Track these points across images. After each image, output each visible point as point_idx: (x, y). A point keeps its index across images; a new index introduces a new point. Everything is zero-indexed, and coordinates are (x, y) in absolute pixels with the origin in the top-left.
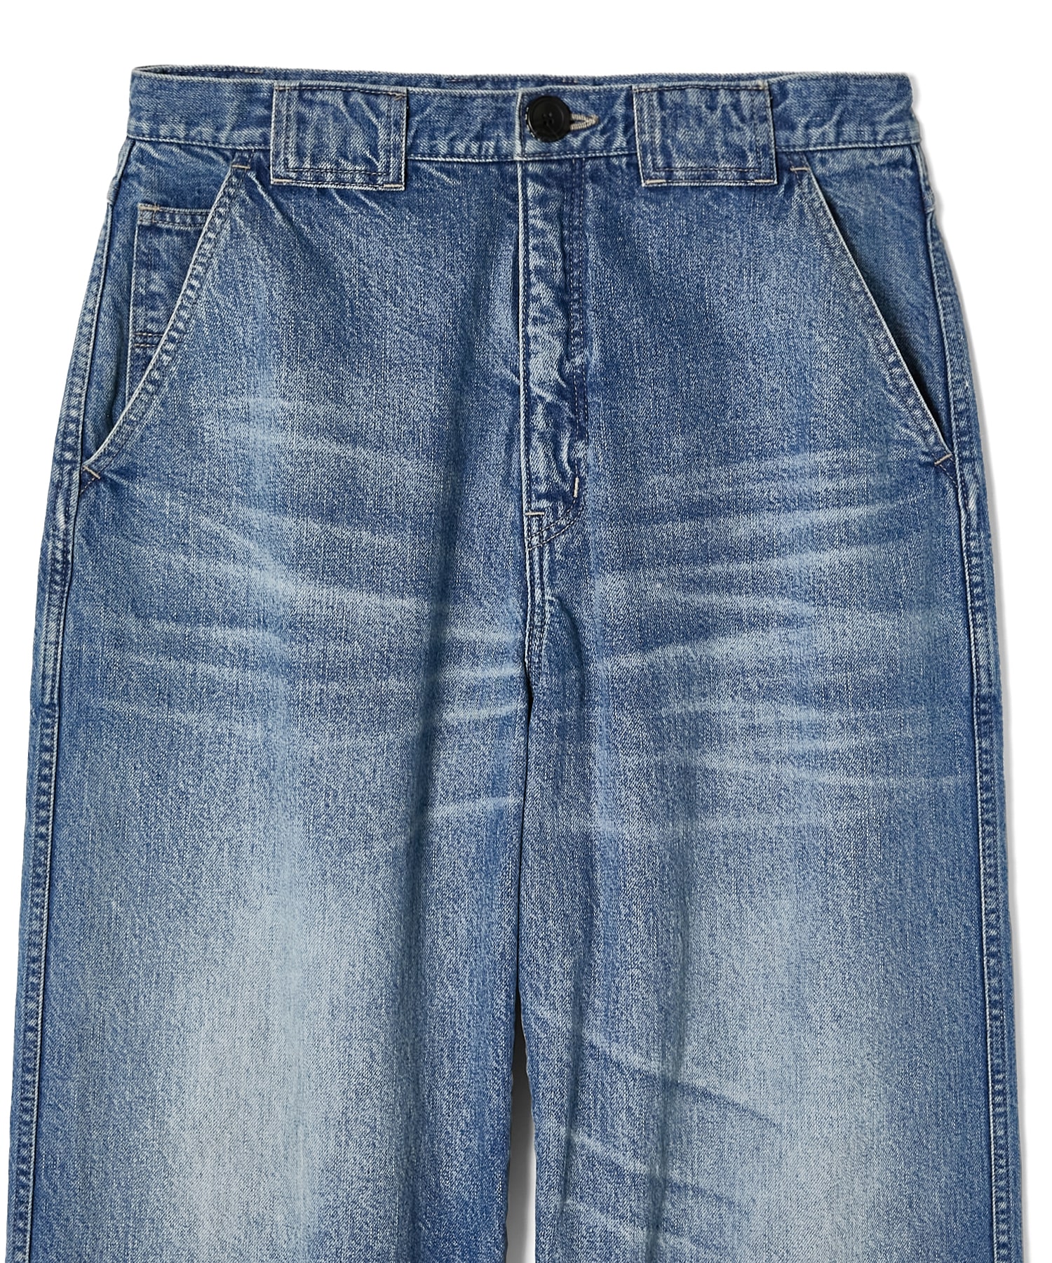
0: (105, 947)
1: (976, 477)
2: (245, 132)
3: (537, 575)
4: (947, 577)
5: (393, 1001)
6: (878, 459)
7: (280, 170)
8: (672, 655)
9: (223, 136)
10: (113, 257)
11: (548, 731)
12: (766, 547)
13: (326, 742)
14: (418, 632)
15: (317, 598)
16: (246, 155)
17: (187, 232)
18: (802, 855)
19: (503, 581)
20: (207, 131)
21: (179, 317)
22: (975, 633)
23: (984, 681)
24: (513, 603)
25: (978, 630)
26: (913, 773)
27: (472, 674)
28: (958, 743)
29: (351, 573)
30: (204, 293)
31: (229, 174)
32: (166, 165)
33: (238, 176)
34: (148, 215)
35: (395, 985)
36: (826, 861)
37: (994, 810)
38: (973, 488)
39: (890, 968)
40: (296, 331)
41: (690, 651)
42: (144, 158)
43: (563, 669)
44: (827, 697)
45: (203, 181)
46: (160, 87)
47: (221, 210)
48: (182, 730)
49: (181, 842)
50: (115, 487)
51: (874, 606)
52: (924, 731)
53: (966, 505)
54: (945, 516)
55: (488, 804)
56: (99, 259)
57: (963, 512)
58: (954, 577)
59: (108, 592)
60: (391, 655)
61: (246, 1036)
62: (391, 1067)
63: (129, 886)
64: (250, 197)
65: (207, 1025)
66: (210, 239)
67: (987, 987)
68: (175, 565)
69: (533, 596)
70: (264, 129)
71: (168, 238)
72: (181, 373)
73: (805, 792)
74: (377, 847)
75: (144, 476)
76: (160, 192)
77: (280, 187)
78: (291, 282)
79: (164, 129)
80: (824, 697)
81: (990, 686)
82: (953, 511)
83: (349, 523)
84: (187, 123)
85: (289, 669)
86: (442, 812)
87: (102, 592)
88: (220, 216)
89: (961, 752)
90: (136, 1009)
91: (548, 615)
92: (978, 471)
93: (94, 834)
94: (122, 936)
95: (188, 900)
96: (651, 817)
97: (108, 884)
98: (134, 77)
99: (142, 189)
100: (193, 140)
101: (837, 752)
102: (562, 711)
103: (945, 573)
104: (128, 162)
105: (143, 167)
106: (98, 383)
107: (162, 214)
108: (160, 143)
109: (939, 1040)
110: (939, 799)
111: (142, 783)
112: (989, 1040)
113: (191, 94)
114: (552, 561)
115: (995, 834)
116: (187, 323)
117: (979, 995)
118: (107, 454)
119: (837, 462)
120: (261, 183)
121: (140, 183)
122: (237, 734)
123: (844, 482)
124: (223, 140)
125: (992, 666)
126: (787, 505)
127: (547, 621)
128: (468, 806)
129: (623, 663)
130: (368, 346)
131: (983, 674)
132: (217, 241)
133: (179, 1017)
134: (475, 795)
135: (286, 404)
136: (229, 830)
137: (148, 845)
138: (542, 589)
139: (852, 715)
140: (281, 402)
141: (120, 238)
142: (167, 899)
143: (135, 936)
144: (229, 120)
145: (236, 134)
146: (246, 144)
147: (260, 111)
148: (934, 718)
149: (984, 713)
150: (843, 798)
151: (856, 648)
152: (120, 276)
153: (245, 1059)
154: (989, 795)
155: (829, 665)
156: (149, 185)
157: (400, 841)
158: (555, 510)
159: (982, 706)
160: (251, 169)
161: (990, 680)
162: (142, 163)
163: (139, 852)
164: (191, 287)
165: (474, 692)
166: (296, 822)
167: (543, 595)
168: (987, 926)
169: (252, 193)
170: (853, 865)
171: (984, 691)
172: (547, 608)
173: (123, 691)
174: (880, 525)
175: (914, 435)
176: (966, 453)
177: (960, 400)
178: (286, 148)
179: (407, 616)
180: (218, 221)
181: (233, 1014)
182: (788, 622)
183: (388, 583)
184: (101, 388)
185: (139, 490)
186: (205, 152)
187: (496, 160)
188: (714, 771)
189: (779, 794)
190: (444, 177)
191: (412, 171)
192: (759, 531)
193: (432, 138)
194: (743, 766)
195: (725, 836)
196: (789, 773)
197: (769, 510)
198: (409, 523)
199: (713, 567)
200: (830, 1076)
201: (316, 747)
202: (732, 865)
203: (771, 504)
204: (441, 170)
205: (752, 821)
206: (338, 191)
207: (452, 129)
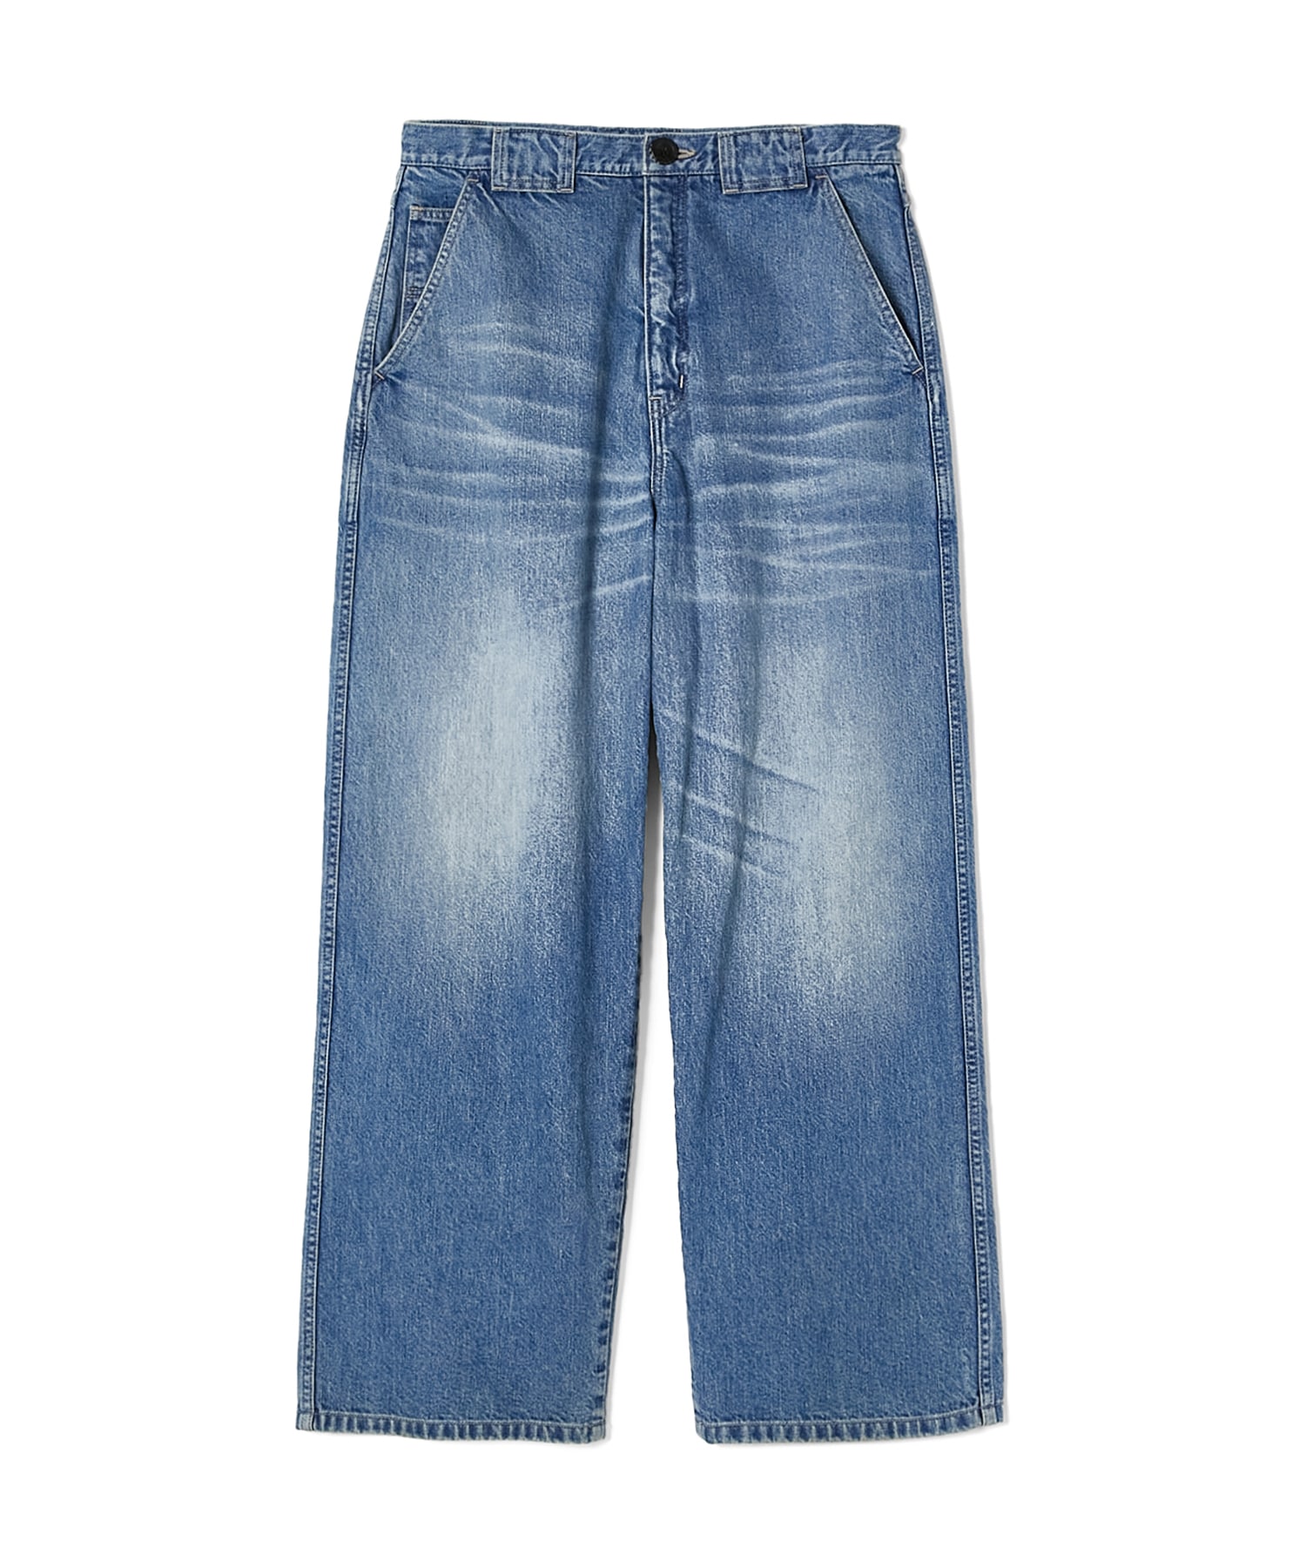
0: (386, 679)
1: (938, 381)
2: (475, 158)
3: (658, 437)
4: (921, 445)
5: (574, 705)
6: (875, 367)
7: (498, 181)
8: (745, 490)
9: (461, 161)
10: (395, 241)
11: (667, 534)
12: (804, 426)
13: (528, 539)
14: (584, 471)
15: (520, 447)
16: (476, 173)
17: (440, 224)
18: (831, 617)
19: (635, 443)
20: (451, 157)
21: (434, 276)
22: (939, 479)
23: (945, 510)
24: (643, 456)
25: (941, 478)
26: (900, 565)
27: (618, 503)
28: (929, 550)
29: (541, 432)
30: (450, 260)
31: (465, 185)
32: (426, 181)
33: (471, 186)
34: (416, 213)
35: (574, 695)
36: (845, 619)
37: (952, 593)
38: (936, 388)
39: (886, 688)
40: (506, 279)
41: (757, 488)
42: (412, 177)
43: (676, 495)
44: (844, 515)
45: (448, 191)
46: (422, 131)
47: (461, 208)
48: (434, 539)
49: (435, 610)
50: (393, 384)
51: (874, 458)
52: (907, 539)
53: (932, 399)
54: (919, 406)
55: (630, 584)
56: (386, 244)
57: (930, 403)
58: (925, 444)
59: (388, 449)
60: (567, 484)
61: (478, 734)
62: (572, 747)
63: (401, 639)
64: (480, 200)
65: (452, 728)
66: (454, 226)
67: (950, 706)
68: (431, 434)
69: (655, 451)
70: (487, 157)
71: (429, 227)
72: (434, 312)
73: (832, 578)
74: (562, 606)
75: (411, 378)
76: (423, 198)
77: (497, 192)
78: (504, 249)
79: (424, 158)
80: (843, 515)
81: (949, 514)
82: (924, 402)
83: (539, 400)
84: (438, 153)
85: (503, 493)
86: (601, 591)
87: (385, 449)
88: (461, 211)
89: (931, 555)
90: (406, 718)
91: (665, 462)
92: (940, 378)
93: (379, 605)
94: (397, 671)
95: (439, 647)
96: (734, 589)
97: (388, 637)
98: (405, 126)
99: (412, 197)
100: (443, 163)
101: (851, 549)
102: (675, 521)
103: (919, 441)
104: (403, 180)
105: (412, 183)
106: (384, 319)
107: (425, 212)
108: (421, 166)
109: (919, 738)
110: (917, 584)
111: (410, 573)
112: (951, 741)
113: (440, 135)
114: (667, 428)
115: (953, 609)
116: (439, 280)
117: (945, 711)
118: (389, 362)
119: (849, 368)
120: (486, 190)
121: (410, 193)
122: (470, 540)
123: (854, 380)
124: (461, 164)
125: (950, 501)
126: (818, 398)
127: (665, 465)
128: (617, 587)
129: (714, 491)
130: (550, 289)
131: (944, 506)
132: (459, 227)
133: (434, 723)
134: (621, 580)
135: (500, 325)
136: (466, 603)
137: (414, 612)
138: (661, 446)
139: (860, 526)
140: (498, 324)
141: (399, 228)
142: (426, 647)
143: (405, 671)
144: (465, 150)
145: (469, 159)
146: (476, 166)
147: (485, 145)
148: (913, 532)
149: (946, 531)
150: (855, 578)
151: (862, 484)
152: (399, 251)
153: (477, 750)
154: (950, 583)
155: (845, 495)
156: (416, 194)
157: (576, 603)
158: (668, 396)
159: (944, 526)
160: (480, 182)
161: (949, 510)
162: (411, 180)
163: (408, 617)
164: (442, 257)
165: (618, 515)
166: (510, 591)
167: (662, 450)
168: (949, 667)
169: (480, 196)
170: (862, 620)
171: (945, 517)
172: (665, 457)
173: (398, 512)
174: (877, 408)
175: (898, 353)
176: (932, 367)
177: (928, 334)
178: (501, 168)
179: (577, 460)
180: (459, 214)
181: (469, 720)
182: (819, 472)
183: (564, 439)
184: (386, 322)
185: (408, 386)
186: (450, 171)
187: (631, 175)
188: (774, 567)
189: (816, 581)
190: (598, 184)
191: (578, 181)
192: (801, 416)
193: (591, 161)
194: (792, 564)
195: (782, 609)
196: (822, 567)
197: (807, 402)
198: (577, 400)
199: (771, 437)
200: (849, 755)
201: (521, 542)
202: (786, 627)
203: (808, 398)
204: (596, 180)
205: (799, 600)
206: (533, 193)
207: (603, 156)
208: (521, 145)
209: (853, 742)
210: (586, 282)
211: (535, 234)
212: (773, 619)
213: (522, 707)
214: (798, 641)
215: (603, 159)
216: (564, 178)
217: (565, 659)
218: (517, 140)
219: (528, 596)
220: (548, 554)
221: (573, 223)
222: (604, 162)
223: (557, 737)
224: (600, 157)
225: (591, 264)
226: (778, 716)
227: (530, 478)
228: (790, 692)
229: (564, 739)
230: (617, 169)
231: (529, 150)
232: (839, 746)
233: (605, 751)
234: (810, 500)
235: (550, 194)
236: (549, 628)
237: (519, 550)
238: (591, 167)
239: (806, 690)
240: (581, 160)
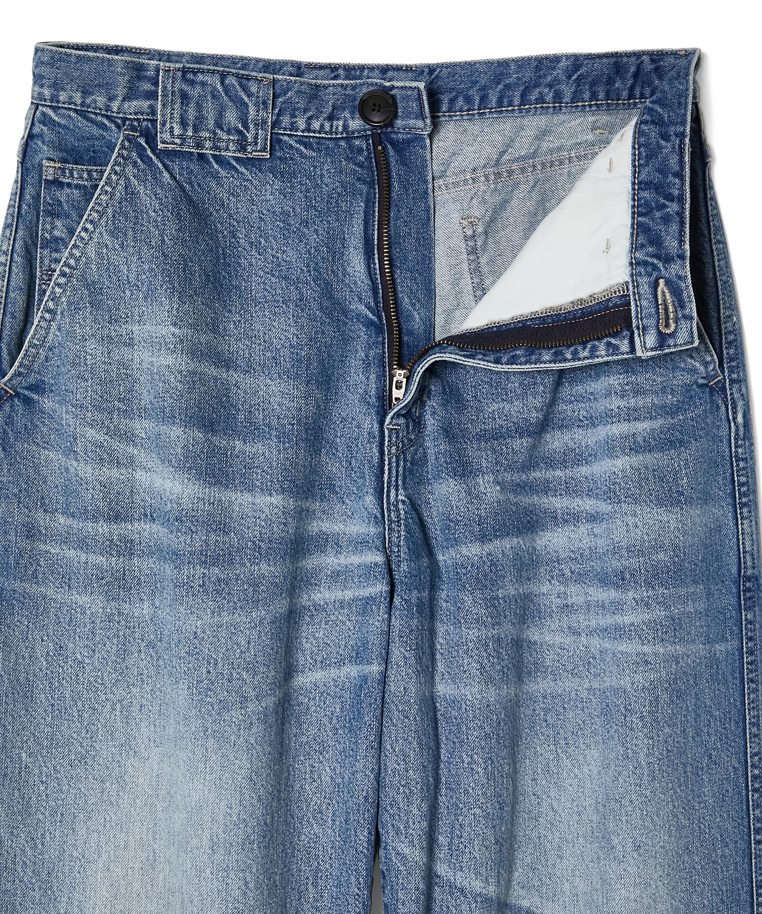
0: (17, 794)
1: (742, 395)
2: (135, 103)
3: (393, 479)
4: (720, 478)
5: (264, 837)
7: (167, 136)
8: (507, 546)
9: (115, 105)
10: (24, 207)
13: (208, 619)
14: (285, 524)
15: (200, 496)
16: (136, 123)
17: (85, 186)
18: (606, 711)
20: (101, 100)
21: (71, 255)
22: (742, 524)
23: (749, 564)
25: (745, 522)
26: (693, 641)
28: (728, 615)
29: (227, 475)
31: (121, 138)
32: (65, 127)
33: (129, 141)
34: (51, 171)
35: (265, 824)
36: (625, 716)
37: (756, 670)
38: (740, 404)
39: (676, 804)
41: (521, 543)
42: (46, 120)
43: (417, 557)
44: (623, 579)
45: (96, 143)
46: (60, 60)
47: (117, 168)
49: (80, 704)
50: (27, 401)
51: (660, 503)
52: (702, 606)
53: (735, 419)
54: (718, 427)
55: (352, 671)
56: (11, 209)
57: (732, 424)
58: (725, 478)
59: (20, 491)
60: (262, 544)
61: (137, 866)
62: (262, 893)
63: (37, 741)
64: (141, 160)
65: (105, 857)
66: (107, 192)
67: (752, 816)
70: (152, 102)
71: (69, 191)
73: (608, 660)
74: (251, 707)
75: (51, 391)
76: (61, 150)
77: (167, 152)
78: (179, 230)
79: (63, 96)
80: (620, 580)
81: (754, 568)
82: (725, 423)
83: (225, 434)
84: (83, 92)
85: (175, 556)
86: (303, 680)
87: (16, 491)
88: (116, 173)
89: (730, 623)
90: (43, 844)
92: (744, 390)
93: (7, 696)
94: (31, 783)
95: (87, 752)
97: (18, 739)
98: (37, 50)
99: (45, 148)
100: (88, 107)
101: (632, 624)
103: (718, 474)
104: (33, 124)
105: (45, 128)
106: (12, 314)
107: (63, 170)
108: (59, 108)
109: (714, 862)
110: (713, 661)
111: (48, 652)
112: (753, 861)
113: (86, 67)
114: (405, 468)
115: (758, 690)
116: (78, 260)
117: (746, 823)
118: (18, 374)
119: (627, 384)
120: (150, 147)
121: (43, 143)
123: (633, 400)
124: (115, 109)
125: (755, 552)
126: (592, 422)
127: (402, 517)
128: (334, 672)
129: (465, 552)
130: (236, 287)
131: (748, 558)
132: (113, 194)
133: (80, 850)
134: (340, 664)
136: (120, 692)
137: (53, 705)
139: (645, 594)
141: (29, 191)
142: (69, 751)
143: (42, 782)
144: (120, 92)
145: (126, 104)
146: (136, 114)
147: (147, 86)
148: (709, 594)
149: (749, 590)
150: (638, 663)
151: (646, 538)
152: (30, 223)
153: (136, 886)
154: (753, 658)
155: (624, 552)
156: (52, 144)
157: (270, 702)
158: (407, 426)
159: (748, 584)
160: (141, 136)
161: (754, 563)
162: (45, 125)
163: (45, 711)
164: (85, 230)
165: (338, 576)
166: (181, 686)
167: (398, 496)
168: (752, 766)
169: (142, 155)
170: (648, 719)
171: (749, 572)
173: (33, 574)
174: (663, 436)
175: (697, 365)
176: (734, 376)
177: (730, 332)
178: (171, 118)
179: (276, 510)
180: (114, 177)
181: (126, 847)
182: (594, 518)
183: (258, 484)
184: (14, 318)
185: (47, 403)
186: (99, 118)
187: (345, 135)
188: (535, 643)
189: (589, 661)
190: (302, 148)
191: (276, 141)
192: (571, 444)
193: (293, 116)
194: (558, 639)
195: (545, 697)
196: (596, 643)
197: (578, 426)
198: (274, 433)
199: (533, 474)
200: (632, 897)
201: (199, 623)
202: (550, 721)
203: (580, 420)
204: (299, 142)
205: (567, 684)
206: (214, 156)
207: (310, 110)
208: (198, 89)
209: (638, 881)
210: (285, 278)
211: (217, 211)
212: (534, 710)
213: (195, 842)
214: (566, 739)
215: (309, 114)
216: (256, 138)
217: (254, 777)
218: (192, 83)
219: (207, 696)
220: (234, 638)
221: (267, 201)
222: (310, 118)
223: (241, 883)
224: (306, 110)
225: (292, 255)
226: (539, 838)
227: (213, 537)
228: (555, 805)
229: (252, 885)
230: (327, 128)
231: (209, 98)
232: (618, 886)
233: (310, 887)
234: (582, 555)
235: (237, 159)
236: (233, 738)
237: (195, 633)
238: (292, 124)
239: (575, 804)
240: (279, 115)
